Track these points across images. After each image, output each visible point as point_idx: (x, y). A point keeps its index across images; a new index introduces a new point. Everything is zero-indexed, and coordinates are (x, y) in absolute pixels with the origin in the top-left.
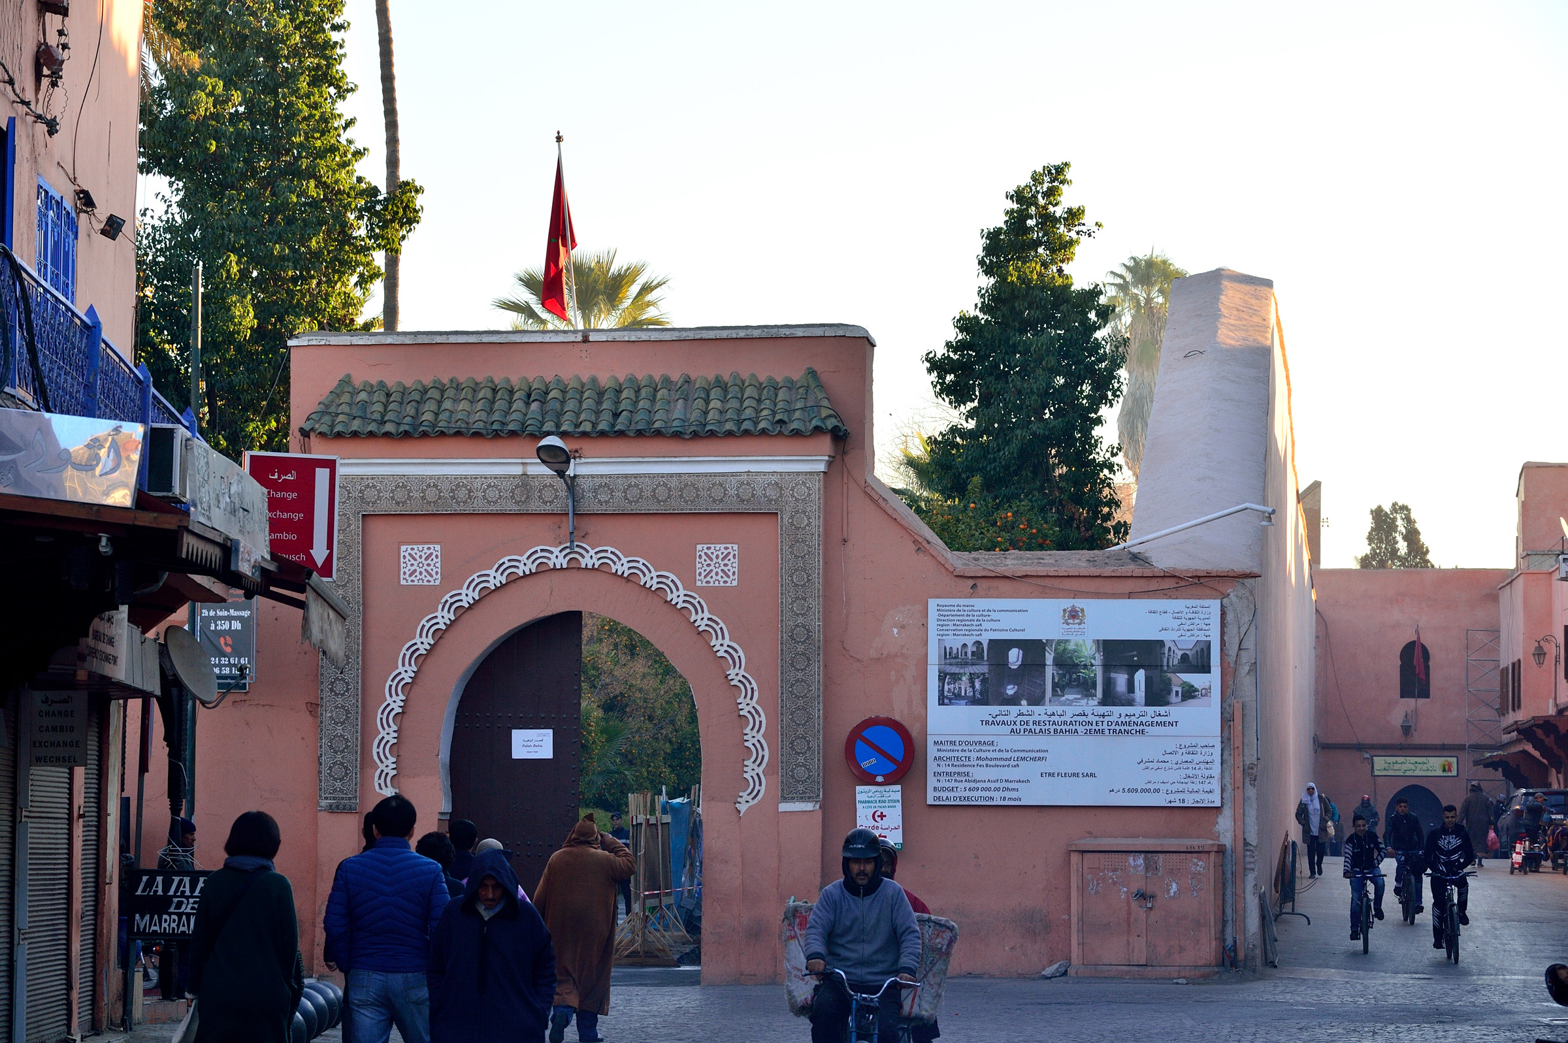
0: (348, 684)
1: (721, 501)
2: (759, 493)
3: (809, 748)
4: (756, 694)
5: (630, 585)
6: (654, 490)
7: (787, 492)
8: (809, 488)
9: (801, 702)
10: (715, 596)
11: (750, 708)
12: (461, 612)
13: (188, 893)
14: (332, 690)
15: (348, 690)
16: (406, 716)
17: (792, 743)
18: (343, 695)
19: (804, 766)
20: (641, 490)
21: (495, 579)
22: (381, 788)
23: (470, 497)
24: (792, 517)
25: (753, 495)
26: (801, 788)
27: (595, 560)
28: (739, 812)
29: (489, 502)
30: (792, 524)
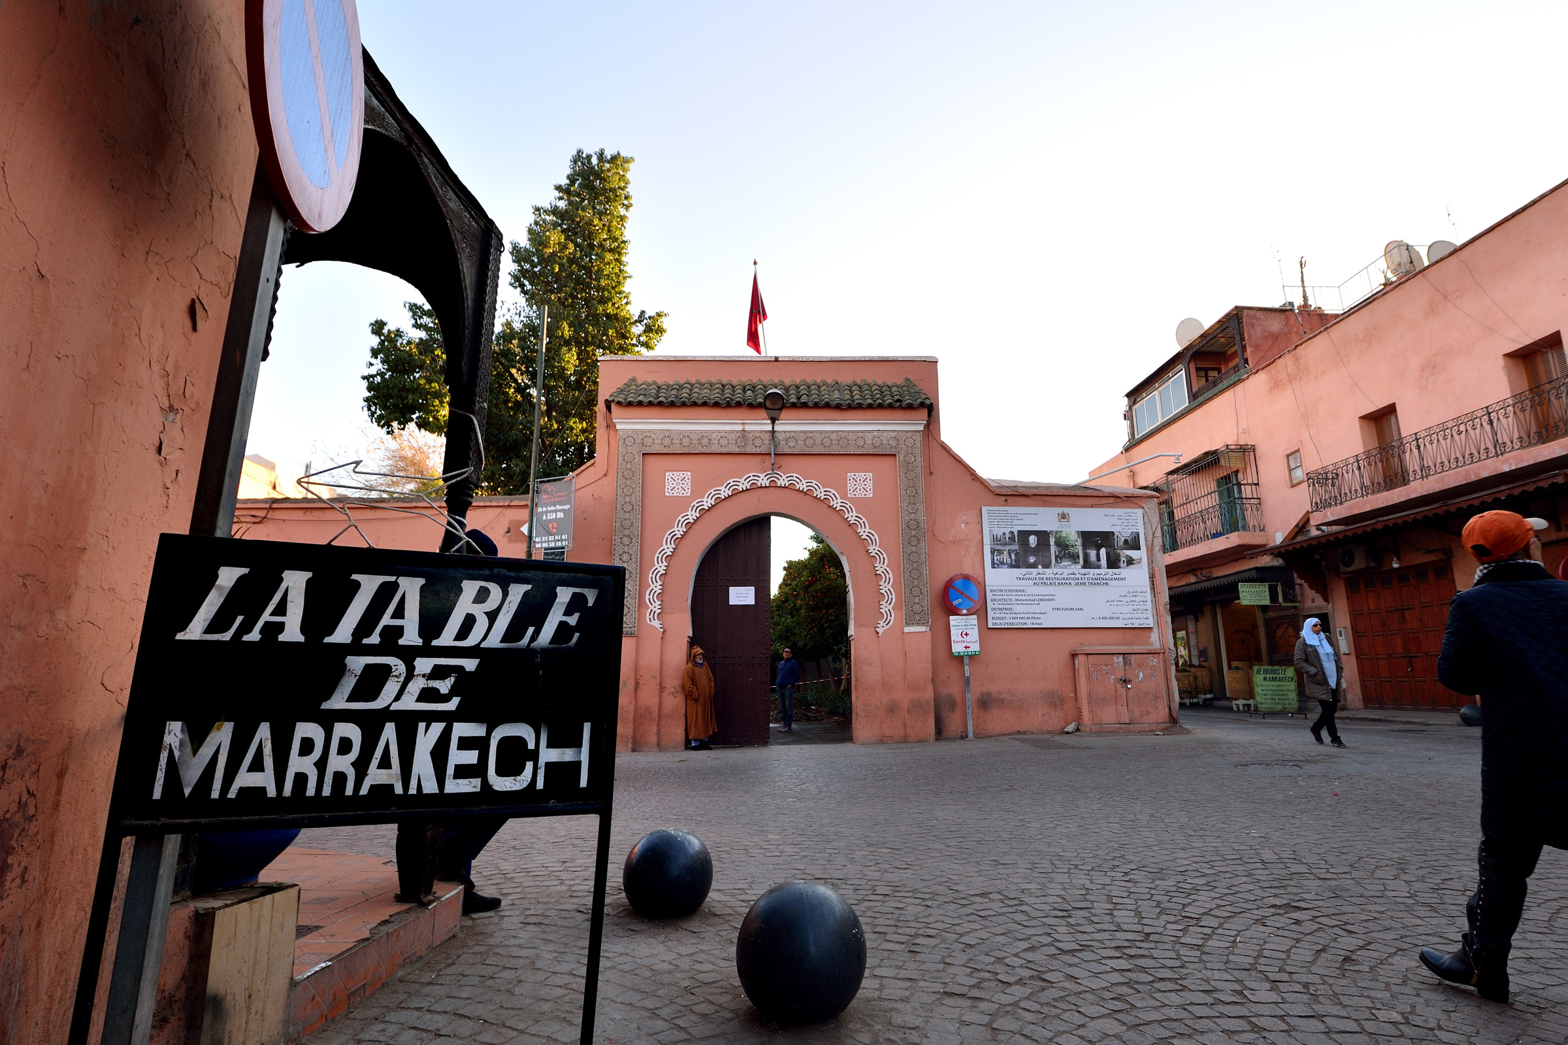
0: (631, 555)
1: (862, 447)
2: (885, 442)
3: (921, 593)
4: (886, 561)
5: (807, 497)
6: (822, 440)
7: (902, 442)
8: (914, 440)
9: (915, 565)
10: (859, 503)
11: (883, 570)
12: (704, 512)
13: (411, 637)
14: (620, 559)
15: (631, 559)
16: (667, 576)
17: (911, 590)
18: (627, 562)
19: (919, 604)
20: (815, 440)
21: (725, 492)
22: (650, 621)
23: (710, 443)
24: (905, 456)
25: (882, 444)
26: (917, 617)
27: (786, 481)
28: (878, 633)
29: (722, 446)
30: (905, 461)
